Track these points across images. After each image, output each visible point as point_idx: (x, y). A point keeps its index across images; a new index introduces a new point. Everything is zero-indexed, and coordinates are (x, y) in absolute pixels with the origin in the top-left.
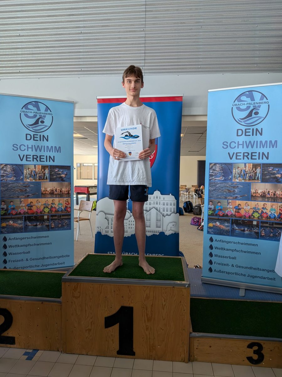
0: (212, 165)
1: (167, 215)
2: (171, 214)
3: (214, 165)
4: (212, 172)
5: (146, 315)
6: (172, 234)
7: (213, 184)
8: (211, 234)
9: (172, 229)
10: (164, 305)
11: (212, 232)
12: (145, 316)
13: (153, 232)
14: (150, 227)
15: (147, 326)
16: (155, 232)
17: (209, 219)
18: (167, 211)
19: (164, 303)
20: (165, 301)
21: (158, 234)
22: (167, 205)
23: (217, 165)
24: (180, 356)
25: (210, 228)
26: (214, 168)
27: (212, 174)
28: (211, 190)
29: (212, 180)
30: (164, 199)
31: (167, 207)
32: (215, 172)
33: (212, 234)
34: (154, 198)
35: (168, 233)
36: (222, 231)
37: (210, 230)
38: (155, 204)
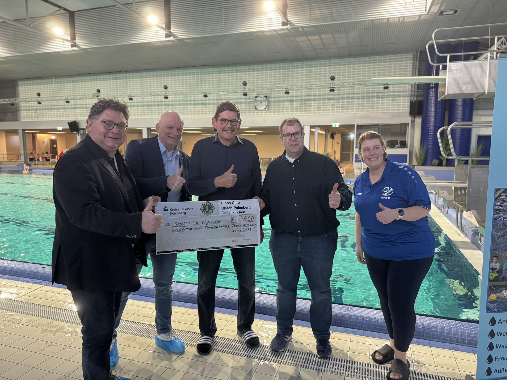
0: (500, 192)
4: (500, 206)
7: (501, 226)
11: (495, 308)
25: (492, 302)
26: (503, 197)
27: (500, 207)
28: (495, 236)
29: (498, 220)
33: (494, 312)
37: (491, 306)
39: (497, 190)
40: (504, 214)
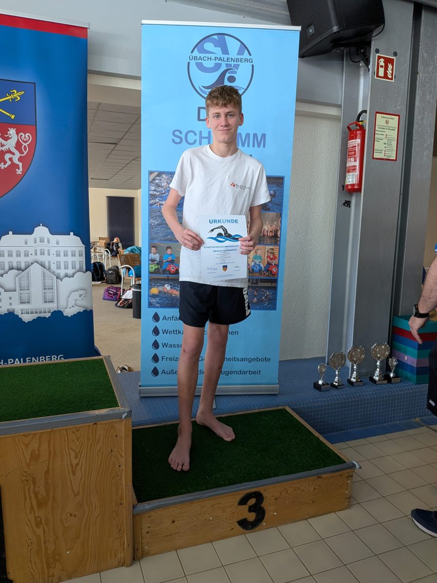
1: (67, 276)
2: (74, 274)
3: (158, 176)
5: (33, 495)
6: (79, 313)
8: (155, 307)
9: (79, 303)
10: (74, 465)
11: (158, 303)
12: (30, 497)
13: (36, 313)
14: (29, 302)
15: (38, 517)
16: (41, 312)
17: (150, 280)
18: (66, 268)
19: (75, 462)
20: (76, 457)
21: (48, 315)
22: (66, 255)
23: (164, 176)
24: (116, 556)
27: (155, 193)
28: (152, 225)
29: (154, 206)
30: (58, 243)
31: (66, 259)
32: (161, 189)
34: (35, 242)
35: (69, 312)
36: (175, 301)
37: (153, 301)
38: (39, 253)
39: (151, 173)
40: (160, 200)
